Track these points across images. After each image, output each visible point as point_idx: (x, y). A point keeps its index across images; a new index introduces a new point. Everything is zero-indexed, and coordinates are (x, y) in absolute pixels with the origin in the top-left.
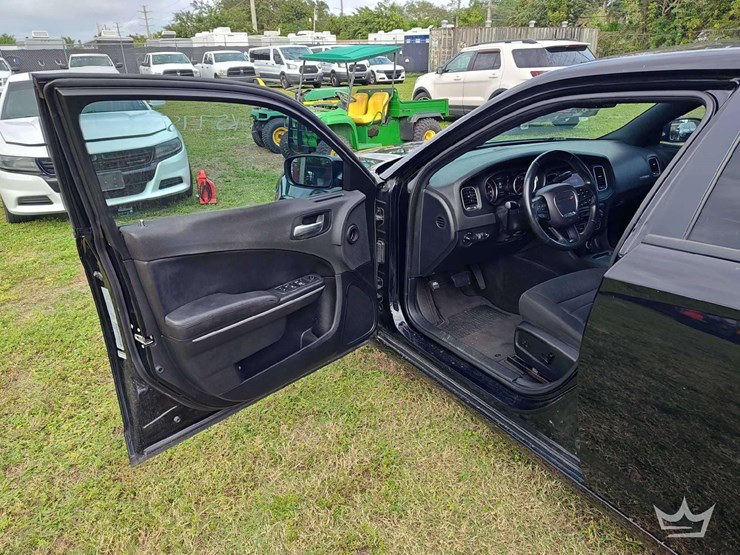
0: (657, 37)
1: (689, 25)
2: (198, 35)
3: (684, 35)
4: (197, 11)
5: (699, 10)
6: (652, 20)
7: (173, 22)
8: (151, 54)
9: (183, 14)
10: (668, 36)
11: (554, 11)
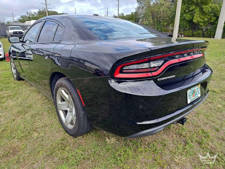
0: (157, 27)
1: (164, 24)
2: (26, 22)
3: (163, 27)
4: (28, 15)
5: (167, 21)
6: (156, 23)
7: (20, 18)
8: (9, 27)
9: (24, 16)
10: (159, 27)
11: (132, 19)
